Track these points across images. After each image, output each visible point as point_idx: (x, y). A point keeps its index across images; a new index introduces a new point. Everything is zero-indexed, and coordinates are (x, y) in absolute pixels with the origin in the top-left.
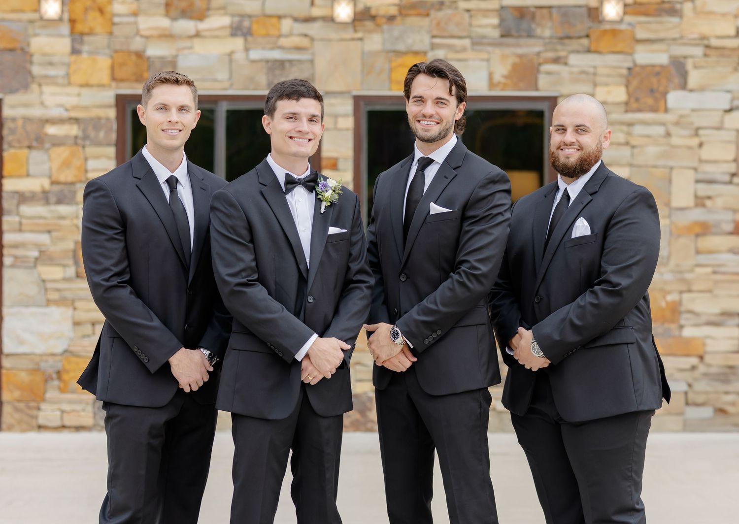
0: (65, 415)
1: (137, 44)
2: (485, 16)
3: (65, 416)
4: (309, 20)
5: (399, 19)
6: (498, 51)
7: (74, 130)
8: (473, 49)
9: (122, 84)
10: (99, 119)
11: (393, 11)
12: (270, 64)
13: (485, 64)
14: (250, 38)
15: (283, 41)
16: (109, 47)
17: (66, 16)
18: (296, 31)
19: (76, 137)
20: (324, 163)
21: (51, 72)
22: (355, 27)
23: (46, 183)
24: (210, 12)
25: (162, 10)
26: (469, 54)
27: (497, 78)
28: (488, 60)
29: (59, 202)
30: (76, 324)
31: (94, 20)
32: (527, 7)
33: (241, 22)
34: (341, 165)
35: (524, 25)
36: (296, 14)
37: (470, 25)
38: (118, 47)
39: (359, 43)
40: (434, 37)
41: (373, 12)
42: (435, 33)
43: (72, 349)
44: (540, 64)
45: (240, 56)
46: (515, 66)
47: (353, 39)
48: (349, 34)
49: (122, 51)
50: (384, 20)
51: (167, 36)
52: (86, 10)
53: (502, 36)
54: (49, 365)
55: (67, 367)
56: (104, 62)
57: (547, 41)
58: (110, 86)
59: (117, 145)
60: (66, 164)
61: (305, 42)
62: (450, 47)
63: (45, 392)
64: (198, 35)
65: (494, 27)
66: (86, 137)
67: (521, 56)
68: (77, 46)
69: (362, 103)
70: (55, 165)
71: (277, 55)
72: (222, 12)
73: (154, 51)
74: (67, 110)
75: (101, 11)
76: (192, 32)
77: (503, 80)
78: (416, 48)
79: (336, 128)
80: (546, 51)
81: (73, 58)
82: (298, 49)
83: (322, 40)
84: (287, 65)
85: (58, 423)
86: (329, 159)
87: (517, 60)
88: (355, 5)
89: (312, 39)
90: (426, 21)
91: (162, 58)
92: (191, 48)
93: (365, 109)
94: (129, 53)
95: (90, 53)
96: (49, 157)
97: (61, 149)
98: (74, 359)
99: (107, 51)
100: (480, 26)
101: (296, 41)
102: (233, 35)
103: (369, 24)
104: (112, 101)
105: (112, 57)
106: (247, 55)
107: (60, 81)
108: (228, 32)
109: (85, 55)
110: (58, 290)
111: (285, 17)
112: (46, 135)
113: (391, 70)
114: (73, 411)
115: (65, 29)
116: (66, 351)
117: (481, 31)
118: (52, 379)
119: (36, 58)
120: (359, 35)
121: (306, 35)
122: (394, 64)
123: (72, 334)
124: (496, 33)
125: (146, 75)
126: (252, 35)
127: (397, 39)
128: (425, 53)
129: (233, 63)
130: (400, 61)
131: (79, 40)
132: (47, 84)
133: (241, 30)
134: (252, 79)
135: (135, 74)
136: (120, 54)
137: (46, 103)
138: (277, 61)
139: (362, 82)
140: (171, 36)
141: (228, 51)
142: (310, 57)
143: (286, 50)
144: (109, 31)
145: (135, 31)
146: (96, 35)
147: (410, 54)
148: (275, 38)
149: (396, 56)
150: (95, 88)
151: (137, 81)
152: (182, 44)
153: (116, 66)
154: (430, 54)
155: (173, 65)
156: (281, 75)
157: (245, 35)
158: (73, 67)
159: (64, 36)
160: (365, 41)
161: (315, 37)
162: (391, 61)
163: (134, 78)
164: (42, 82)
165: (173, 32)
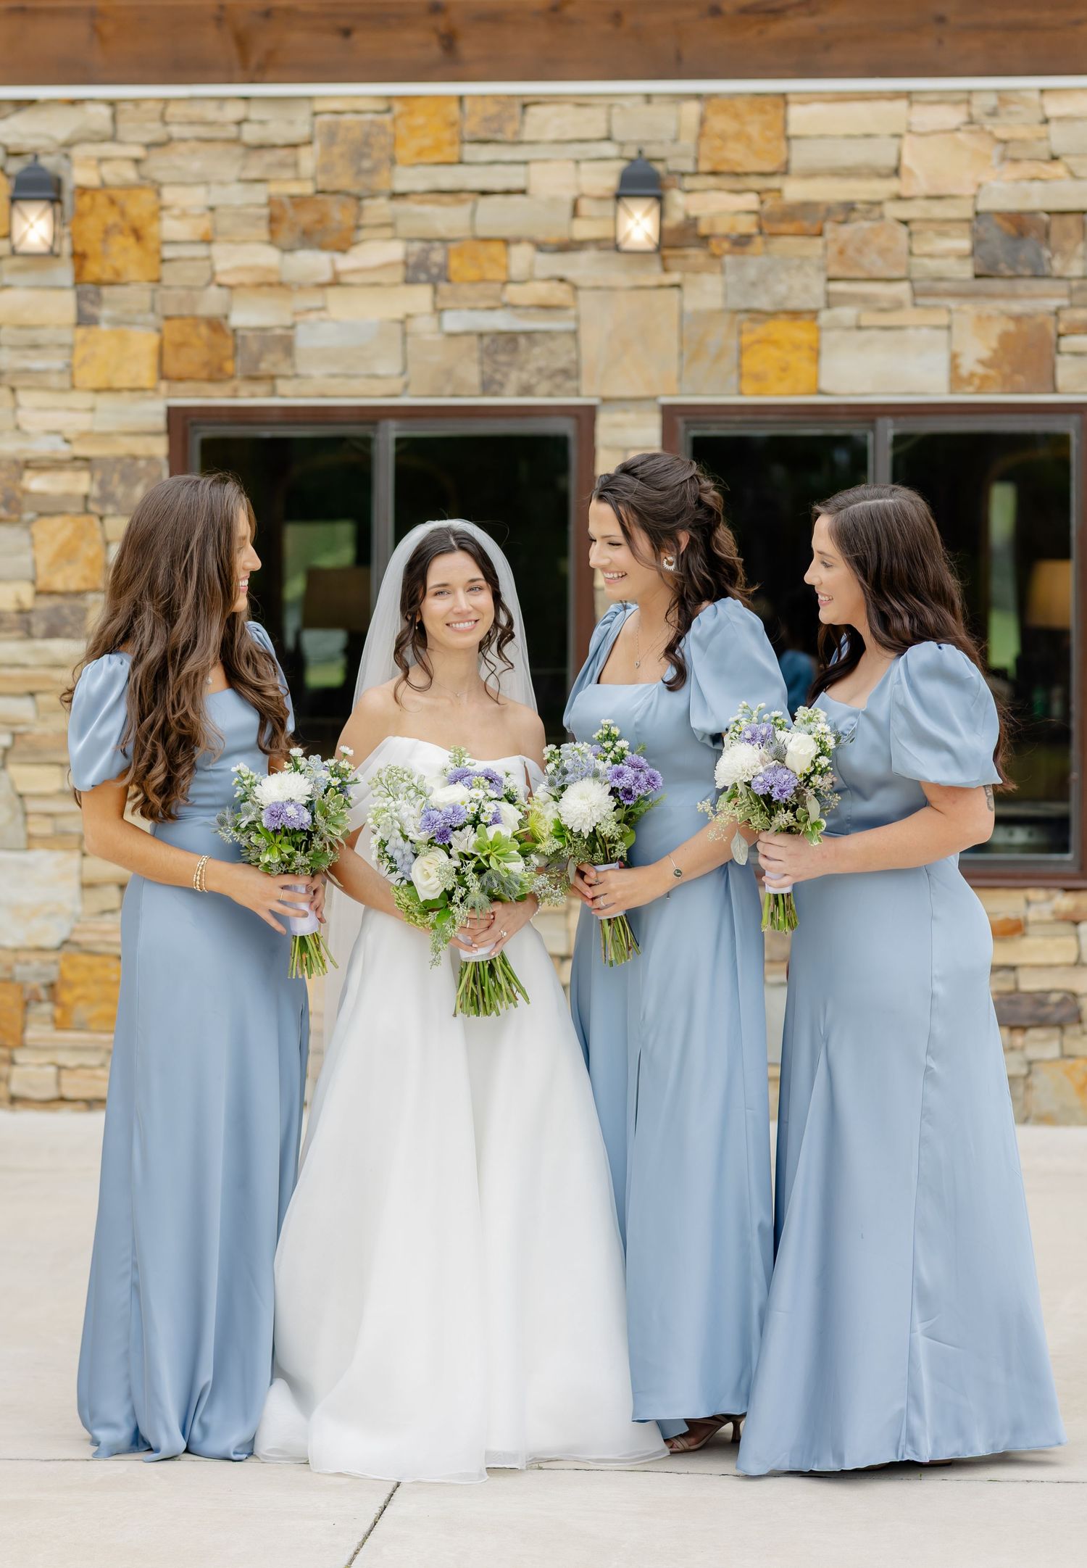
0: (64, 1073)
1: (211, 303)
2: (943, 234)
3: (67, 1079)
4: (568, 247)
5: (758, 240)
6: (969, 308)
7: (82, 483)
8: (915, 305)
9: (181, 386)
10: (135, 458)
11: (746, 225)
12: (486, 340)
13: (942, 335)
14: (443, 287)
15: (514, 293)
16: (153, 309)
17: (66, 247)
18: (540, 273)
19: (86, 498)
21: (36, 362)
22: (663, 259)
23: (26, 594)
24: (363, 234)
25: (263, 232)
26: (908, 316)
27: (968, 365)
28: (949, 328)
29: (52, 633)
30: (88, 886)
31: (123, 255)
32: (1033, 213)
33: (426, 252)
35: (1026, 252)
36: (541, 236)
37: (911, 253)
38: (171, 311)
39: (675, 292)
40: (830, 279)
41: (704, 229)
42: (835, 270)
43: (76, 937)
44: (1060, 335)
45: (424, 325)
46: (1005, 338)
47: (660, 287)
48: (654, 275)
49: (181, 317)
50: (726, 245)
51: (273, 285)
52: (107, 232)
53: (977, 276)
54: (33, 972)
55: (70, 975)
56: (144, 341)
57: (1075, 284)
58: (155, 390)
60: (66, 554)
61: (559, 294)
62: (865, 300)
63: (23, 1030)
64: (336, 282)
65: (961, 257)
66: (106, 498)
67: (1017, 319)
68: (89, 309)
69: (680, 421)
70: (45, 555)
71: (501, 321)
72: (388, 232)
73: (244, 317)
74: (67, 441)
75: (137, 234)
76: (326, 276)
77: (980, 370)
78: (793, 304)
80: (1072, 306)
81: (81, 332)
82: (546, 308)
83: (595, 288)
84: (522, 341)
85: (51, 1093)
87: (1011, 326)
88: (662, 214)
89: (576, 288)
90: (814, 247)
91: (261, 331)
92: (323, 309)
93: (686, 434)
94: (196, 320)
95: (116, 322)
96: (32, 536)
97: (57, 522)
98: (85, 960)
99: (151, 318)
100: (930, 256)
101: (540, 291)
102: (409, 281)
103: (696, 255)
104: (160, 422)
105: (159, 330)
106: (440, 322)
107: (54, 381)
108: (399, 274)
109: (104, 327)
110: (50, 815)
111: (518, 241)
112: (26, 492)
114: (82, 1067)
115: (64, 273)
116: (65, 942)
117: (932, 265)
118: (39, 1001)
119: (4, 335)
120: (675, 277)
121: (562, 280)
122: (747, 339)
123: (79, 909)
124: (965, 270)
125: (229, 366)
126: (448, 281)
127: (753, 284)
128: (814, 314)
129: (409, 340)
130: (761, 330)
131: (92, 296)
132: (28, 388)
133: (427, 270)
134: (449, 374)
135: (206, 364)
136: (176, 323)
137: (26, 427)
138: (501, 333)
139: (679, 379)
140: (281, 284)
141: (399, 315)
142: (570, 325)
143: (520, 311)
144: (155, 276)
145: (207, 275)
146: (126, 284)
147: (782, 316)
148: (498, 286)
149: (752, 320)
150: (126, 395)
151: (211, 380)
152: (303, 301)
153: (168, 350)
154: (824, 317)
155: (286, 344)
156: (510, 364)
157: (433, 281)
158: (80, 353)
159: (62, 288)
160: (687, 289)
161: (580, 282)
162: (740, 333)
163: (204, 374)
164: (16, 384)
165: (286, 277)
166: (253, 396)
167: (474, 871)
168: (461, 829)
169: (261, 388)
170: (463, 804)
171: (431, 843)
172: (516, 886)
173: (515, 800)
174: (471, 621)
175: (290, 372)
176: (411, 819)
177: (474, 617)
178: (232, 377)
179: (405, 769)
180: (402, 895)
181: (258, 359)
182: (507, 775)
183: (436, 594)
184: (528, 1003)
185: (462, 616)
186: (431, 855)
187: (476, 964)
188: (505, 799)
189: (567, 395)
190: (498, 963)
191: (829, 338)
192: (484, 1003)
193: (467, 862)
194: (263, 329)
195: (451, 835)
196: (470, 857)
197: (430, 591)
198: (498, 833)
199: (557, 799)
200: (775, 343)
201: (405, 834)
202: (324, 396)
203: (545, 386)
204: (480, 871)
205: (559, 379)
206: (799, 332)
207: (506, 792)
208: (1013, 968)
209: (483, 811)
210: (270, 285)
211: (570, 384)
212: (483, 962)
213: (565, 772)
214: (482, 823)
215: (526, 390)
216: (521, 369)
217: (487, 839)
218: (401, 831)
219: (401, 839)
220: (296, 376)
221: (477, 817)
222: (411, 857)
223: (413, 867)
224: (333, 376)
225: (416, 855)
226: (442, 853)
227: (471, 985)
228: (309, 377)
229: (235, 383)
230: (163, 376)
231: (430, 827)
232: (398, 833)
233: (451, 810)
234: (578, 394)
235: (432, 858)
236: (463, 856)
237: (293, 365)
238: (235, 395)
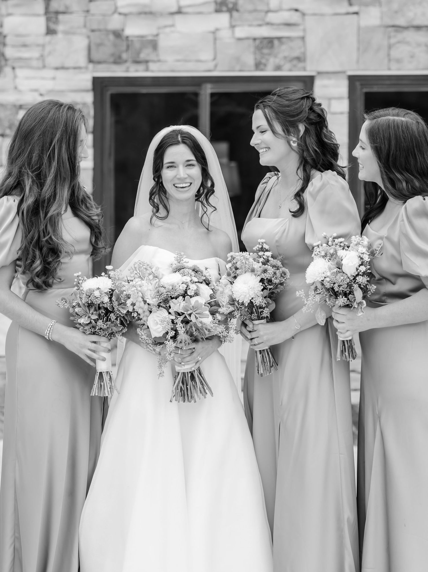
1: (115, 23)
9: (100, 66)
10: (76, 103)
12: (258, 42)
14: (235, 14)
15: (272, 17)
16: (85, 26)
21: (25, 54)
38: (95, 27)
39: (355, 16)
45: (225, 34)
47: (348, 14)
48: (345, 7)
49: (100, 30)
51: (147, 13)
56: (80, 43)
58: (86, 68)
59: (94, 132)
61: (295, 17)
64: (179, 12)
68: (52, 26)
69: (358, 84)
71: (265, 32)
73: (132, 30)
74: (41, 95)
76: (174, 9)
78: (417, 23)
79: (330, 112)
81: (48, 38)
82: (288, 25)
83: (314, 14)
84: (276, 42)
89: (304, 14)
92: (173, 26)
93: (362, 91)
94: (107, 32)
95: (66, 33)
99: (84, 31)
101: (285, 16)
102: (218, 11)
104: (89, 85)
105: (88, 37)
106: (233, 33)
107: (35, 63)
108: (212, 7)
109: (60, 36)
113: (390, 47)
115: (40, 7)
119: (8, 40)
120: (355, 9)
121: (296, 10)
122: (393, 41)
125: (124, 56)
126: (237, 10)
127: (396, 12)
129: (218, 42)
130: (400, 36)
131: (54, 19)
132: (21, 67)
133: (226, 5)
134: (238, 59)
135: (113, 55)
136: (97, 33)
137: (20, 87)
138: (265, 38)
139: (358, 62)
140: (151, 13)
141: (212, 29)
142: (301, 34)
143: (275, 27)
144: (86, 9)
145: (113, 8)
146: (71, 13)
147: (412, 29)
148: (263, 14)
149: (396, 31)
150: (71, 71)
151: (115, 62)
152: (162, 22)
153: (93, 47)
155: (154, 45)
156: (269, 54)
157: (230, 11)
158: (48, 49)
159: (38, 15)
160: (362, 15)
161: (306, 11)
162: (389, 37)
163: (112, 60)
164: (16, 65)
165: (154, 9)
166: (137, 71)
167: (182, 322)
168: (176, 298)
169: (141, 67)
170: (178, 284)
171: (159, 306)
172: (206, 331)
173: (210, 283)
174: (187, 183)
175: (155, 58)
176: (149, 291)
177: (188, 180)
178: (126, 61)
179: (148, 263)
180: (143, 333)
181: (138, 53)
182: (206, 269)
183: (168, 167)
184: (212, 396)
185: (182, 180)
186: (159, 312)
187: (184, 374)
188: (204, 282)
189: (299, 70)
190: (196, 373)
192: (188, 395)
193: (178, 317)
194: (142, 37)
195: (170, 302)
196: (181, 314)
197: (165, 166)
198: (197, 301)
199: (232, 283)
200: (408, 43)
201: (145, 300)
202: (173, 71)
203: (287, 66)
204: (186, 322)
205: (295, 62)
206: (420, 37)
207: (204, 278)
209: (189, 289)
210: (145, 13)
211: (301, 65)
212: (187, 372)
213: (237, 269)
214: (188, 295)
215: (278, 68)
216: (276, 56)
217: (191, 304)
218: (142, 298)
219: (143, 303)
220: (159, 61)
221: (186, 292)
222: (148, 313)
223: (149, 318)
224: (178, 61)
225: (151, 312)
226: (165, 311)
227: (181, 384)
228: (165, 61)
229: (128, 64)
230: (90, 61)
231: (159, 296)
232: (141, 299)
233: (171, 288)
234: (304, 69)
235: (160, 314)
236: (177, 314)
237: (158, 55)
238: (127, 71)
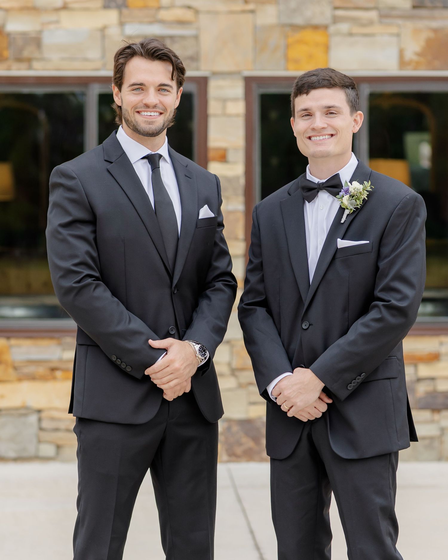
6: (409, 26)
8: (381, 22)
13: (395, 39)
14: (125, 11)
15: (164, 14)
18: (178, 3)
20: (211, 154)
26: (376, 29)
27: (409, 55)
28: (398, 35)
34: (231, 156)
39: (250, 16)
40: (336, 8)
42: (338, 4)
45: (114, 31)
46: (429, 42)
47: (244, 12)
48: (240, 5)
53: (415, 7)
61: (188, 15)
62: (354, 20)
64: (65, 7)
67: (435, 31)
69: (254, 86)
71: (156, 30)
73: (15, 25)
76: (59, 4)
77: (415, 58)
78: (317, 21)
79: (225, 115)
82: (181, 23)
83: (209, 12)
86: (217, 149)
87: (431, 35)
89: (197, 12)
91: (24, 35)
92: (57, 22)
93: (257, 91)
101: (179, 13)
102: (106, 7)
106: (123, 30)
108: (100, 3)
113: (287, 47)
120: (251, 7)
121: (189, 7)
122: (290, 40)
124: (408, 4)
125: (6, 53)
126: (127, 7)
127: (294, 11)
128: (326, 27)
129: (106, 39)
130: (298, 36)
133: (115, 1)
139: (254, 61)
140: (35, 8)
141: (100, 26)
142: (194, 32)
143: (167, 24)
147: (309, 29)
148: (154, 10)
149: (294, 31)
152: (46, 18)
154: (332, 29)
155: (37, 42)
157: (119, 7)
160: (258, 13)
161: (200, 9)
162: (287, 37)
165: (37, 4)
166: (19, 69)
169: (24, 65)
175: (40, 57)
178: (7, 59)
181: (21, 50)
189: (193, 70)
191: (335, 41)
194: (25, 33)
200: (306, 43)
205: (188, 62)
206: (318, 37)
208: (433, 379)
210: (29, 8)
211: (194, 65)
220: (43, 59)
224: (64, 59)
228: (50, 60)
229: (9, 62)
234: (197, 69)
237: (41, 53)
238: (9, 69)
